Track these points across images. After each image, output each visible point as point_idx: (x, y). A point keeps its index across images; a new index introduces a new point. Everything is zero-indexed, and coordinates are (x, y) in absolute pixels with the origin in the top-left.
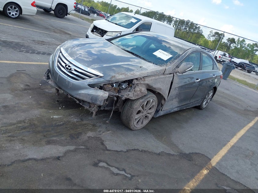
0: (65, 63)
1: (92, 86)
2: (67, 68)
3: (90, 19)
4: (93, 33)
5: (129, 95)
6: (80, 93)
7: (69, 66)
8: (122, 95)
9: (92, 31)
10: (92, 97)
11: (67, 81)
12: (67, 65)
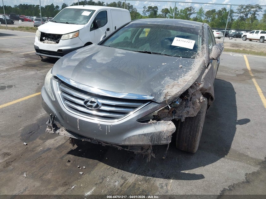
0: (83, 100)
1: (143, 120)
2: (91, 106)
3: (17, 28)
4: (43, 42)
5: (188, 112)
6: (129, 138)
7: (92, 102)
8: (179, 116)
9: (41, 40)
10: (152, 137)
11: (99, 125)
12: (87, 101)
